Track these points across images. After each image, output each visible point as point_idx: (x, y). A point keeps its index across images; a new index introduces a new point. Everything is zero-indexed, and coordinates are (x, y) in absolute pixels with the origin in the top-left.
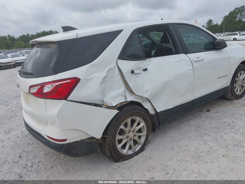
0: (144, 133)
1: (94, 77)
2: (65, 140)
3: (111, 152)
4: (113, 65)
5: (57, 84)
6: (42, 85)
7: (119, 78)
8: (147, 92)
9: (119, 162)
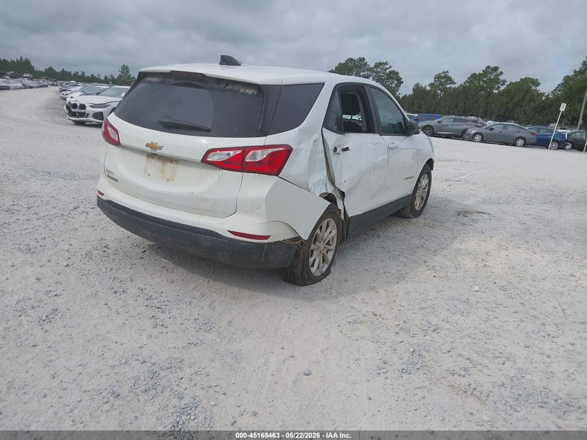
0: (333, 246)
1: (302, 148)
2: (267, 237)
3: (303, 267)
4: (318, 135)
5: (271, 150)
6: (246, 150)
7: (323, 155)
8: (345, 184)
9: (307, 285)
